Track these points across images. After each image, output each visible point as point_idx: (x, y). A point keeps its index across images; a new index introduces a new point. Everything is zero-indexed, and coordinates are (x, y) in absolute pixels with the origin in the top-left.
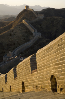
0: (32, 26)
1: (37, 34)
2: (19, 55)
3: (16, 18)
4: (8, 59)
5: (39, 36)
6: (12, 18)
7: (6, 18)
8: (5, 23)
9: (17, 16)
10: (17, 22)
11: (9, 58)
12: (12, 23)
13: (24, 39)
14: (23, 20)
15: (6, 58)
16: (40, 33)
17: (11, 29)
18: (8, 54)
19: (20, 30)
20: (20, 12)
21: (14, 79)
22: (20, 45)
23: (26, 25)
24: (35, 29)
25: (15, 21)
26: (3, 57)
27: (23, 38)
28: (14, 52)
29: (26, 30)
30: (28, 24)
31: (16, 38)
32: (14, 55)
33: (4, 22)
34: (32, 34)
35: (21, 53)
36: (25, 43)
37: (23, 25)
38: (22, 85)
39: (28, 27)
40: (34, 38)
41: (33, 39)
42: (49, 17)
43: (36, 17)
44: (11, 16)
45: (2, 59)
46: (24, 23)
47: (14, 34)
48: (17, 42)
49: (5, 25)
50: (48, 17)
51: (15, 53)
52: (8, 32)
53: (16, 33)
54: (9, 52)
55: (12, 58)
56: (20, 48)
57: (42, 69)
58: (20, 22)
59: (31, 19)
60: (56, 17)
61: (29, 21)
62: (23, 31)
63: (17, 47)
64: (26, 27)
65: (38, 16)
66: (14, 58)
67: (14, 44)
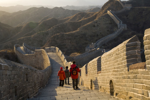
0: (117, 17)
1: (122, 26)
2: (102, 46)
3: (101, 8)
4: (90, 50)
5: (125, 27)
6: (97, 9)
7: (91, 8)
8: (90, 14)
9: (103, 7)
10: (101, 13)
11: (92, 49)
12: (97, 14)
13: (108, 31)
14: (108, 11)
15: (89, 49)
16: (126, 25)
17: (95, 20)
18: (90, 45)
19: (104, 22)
20: (105, 3)
21: (85, 75)
22: (103, 36)
23: (111, 16)
24: (120, 20)
25: (100, 12)
26: (86, 48)
27: (107, 29)
28: (96, 44)
29: (111, 21)
30: (113, 15)
31: (100, 29)
32: (96, 47)
33: (89, 12)
34: (116, 25)
35: (104, 45)
36: (108, 35)
37: (108, 16)
38: (90, 82)
39: (113, 18)
40: (119, 30)
41: (117, 31)
42: (137, 7)
43: (122, 8)
44: (97, 6)
45: (85, 50)
46: (109, 14)
47: (98, 26)
48: (100, 33)
49: (89, 16)
50: (135, 8)
51: (98, 44)
52: (92, 23)
53: (99, 24)
54: (91, 43)
55: (94, 50)
56: (102, 39)
57: (105, 73)
58: (105, 13)
59: (117, 9)
60: (146, 7)
61: (114, 12)
62: (107, 22)
63: (100, 39)
64: (111, 18)
65: (125, 6)
66: (96, 50)
67: (97, 35)
